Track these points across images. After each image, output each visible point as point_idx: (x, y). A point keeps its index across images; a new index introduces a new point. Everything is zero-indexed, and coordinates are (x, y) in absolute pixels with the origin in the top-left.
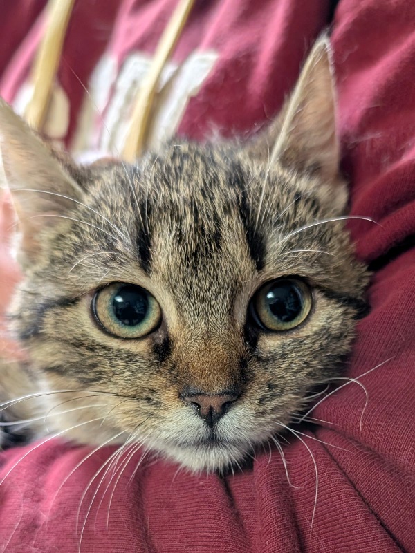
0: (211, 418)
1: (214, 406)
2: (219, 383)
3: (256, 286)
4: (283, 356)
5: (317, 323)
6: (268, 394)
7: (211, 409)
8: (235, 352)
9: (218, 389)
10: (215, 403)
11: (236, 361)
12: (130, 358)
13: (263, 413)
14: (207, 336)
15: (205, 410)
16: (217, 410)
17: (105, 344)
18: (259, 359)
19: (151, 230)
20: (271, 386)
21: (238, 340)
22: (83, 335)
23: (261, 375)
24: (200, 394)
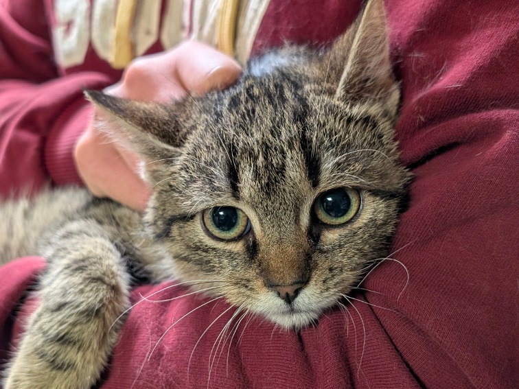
0: (289, 299)
1: (289, 292)
2: (290, 277)
3: (313, 197)
4: (340, 246)
5: (365, 217)
6: (330, 275)
7: (287, 294)
8: (301, 251)
9: (289, 281)
10: (290, 290)
11: (302, 257)
12: (231, 256)
13: (327, 289)
14: (280, 241)
15: (283, 294)
16: (291, 294)
17: (215, 247)
18: (322, 251)
19: (237, 166)
20: (331, 270)
21: (304, 241)
22: (200, 242)
23: (322, 262)
24: (278, 286)
